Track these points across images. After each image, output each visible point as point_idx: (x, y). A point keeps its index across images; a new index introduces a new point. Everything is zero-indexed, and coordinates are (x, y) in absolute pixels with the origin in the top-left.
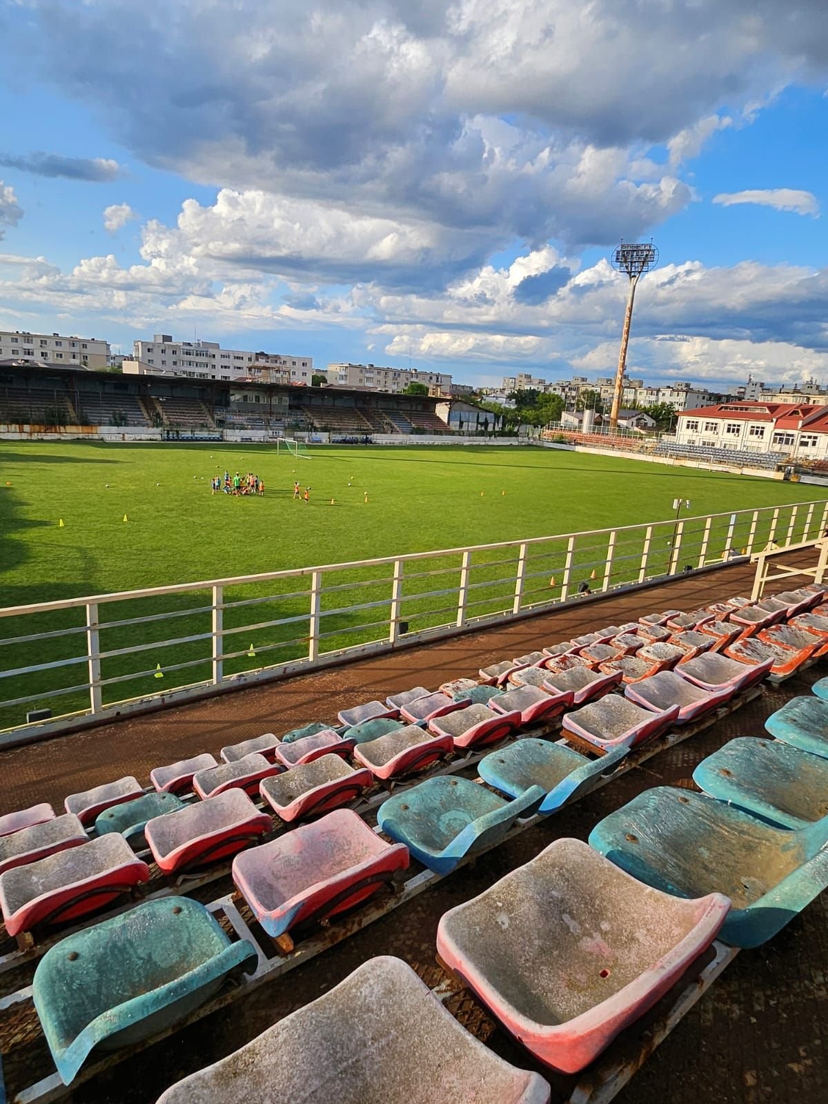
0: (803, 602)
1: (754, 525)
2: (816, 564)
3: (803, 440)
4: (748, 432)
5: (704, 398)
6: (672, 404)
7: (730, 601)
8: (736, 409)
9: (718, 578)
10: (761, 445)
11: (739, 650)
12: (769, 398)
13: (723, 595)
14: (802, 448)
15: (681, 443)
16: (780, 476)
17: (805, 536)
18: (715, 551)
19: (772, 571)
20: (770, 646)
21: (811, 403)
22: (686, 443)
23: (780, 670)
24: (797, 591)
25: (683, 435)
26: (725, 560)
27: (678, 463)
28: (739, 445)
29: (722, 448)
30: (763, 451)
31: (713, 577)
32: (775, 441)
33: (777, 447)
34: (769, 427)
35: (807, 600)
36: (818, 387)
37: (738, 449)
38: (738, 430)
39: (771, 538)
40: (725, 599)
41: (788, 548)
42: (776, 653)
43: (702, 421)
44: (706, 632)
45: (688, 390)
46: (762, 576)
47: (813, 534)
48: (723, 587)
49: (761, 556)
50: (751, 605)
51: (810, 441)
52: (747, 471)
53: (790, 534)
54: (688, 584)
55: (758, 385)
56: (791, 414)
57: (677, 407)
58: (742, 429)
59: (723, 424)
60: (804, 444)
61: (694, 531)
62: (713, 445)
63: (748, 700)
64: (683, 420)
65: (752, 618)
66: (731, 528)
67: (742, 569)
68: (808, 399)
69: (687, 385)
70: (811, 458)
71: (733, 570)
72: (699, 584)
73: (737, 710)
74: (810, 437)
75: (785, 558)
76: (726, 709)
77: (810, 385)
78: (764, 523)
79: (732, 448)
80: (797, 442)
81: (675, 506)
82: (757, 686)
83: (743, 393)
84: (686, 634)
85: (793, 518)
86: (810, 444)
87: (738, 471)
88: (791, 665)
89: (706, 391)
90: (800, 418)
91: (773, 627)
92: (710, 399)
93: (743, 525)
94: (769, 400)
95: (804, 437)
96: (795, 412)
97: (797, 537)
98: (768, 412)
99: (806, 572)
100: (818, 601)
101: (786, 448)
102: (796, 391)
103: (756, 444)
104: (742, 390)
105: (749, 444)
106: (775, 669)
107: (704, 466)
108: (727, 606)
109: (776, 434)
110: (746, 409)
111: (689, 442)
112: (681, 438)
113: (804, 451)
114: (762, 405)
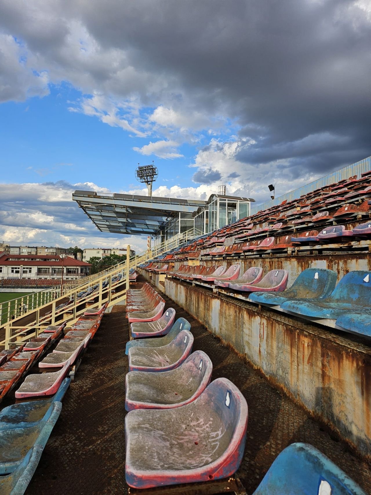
2: (4, 338)
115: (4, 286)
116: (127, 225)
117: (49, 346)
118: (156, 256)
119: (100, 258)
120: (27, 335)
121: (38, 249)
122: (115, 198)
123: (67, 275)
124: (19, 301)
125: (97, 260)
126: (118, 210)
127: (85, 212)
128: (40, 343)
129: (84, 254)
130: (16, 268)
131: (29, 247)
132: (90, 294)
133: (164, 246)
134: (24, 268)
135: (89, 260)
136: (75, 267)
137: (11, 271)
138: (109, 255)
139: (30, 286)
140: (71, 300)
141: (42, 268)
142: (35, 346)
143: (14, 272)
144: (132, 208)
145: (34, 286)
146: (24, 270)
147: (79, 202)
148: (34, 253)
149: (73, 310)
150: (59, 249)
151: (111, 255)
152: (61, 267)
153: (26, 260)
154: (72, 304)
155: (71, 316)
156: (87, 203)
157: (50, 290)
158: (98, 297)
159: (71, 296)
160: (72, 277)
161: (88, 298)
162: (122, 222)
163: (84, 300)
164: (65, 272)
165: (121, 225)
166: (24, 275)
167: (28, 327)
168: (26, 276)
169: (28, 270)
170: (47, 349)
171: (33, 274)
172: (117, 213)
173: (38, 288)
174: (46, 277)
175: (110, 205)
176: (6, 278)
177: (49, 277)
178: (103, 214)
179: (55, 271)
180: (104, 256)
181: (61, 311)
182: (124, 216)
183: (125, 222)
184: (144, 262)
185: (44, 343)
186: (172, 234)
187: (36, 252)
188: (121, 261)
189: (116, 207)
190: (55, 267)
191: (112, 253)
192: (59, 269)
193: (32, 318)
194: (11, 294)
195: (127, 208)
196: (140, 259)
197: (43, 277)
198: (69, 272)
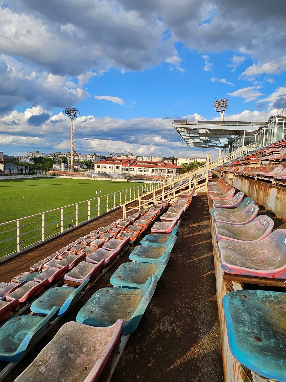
0: (136, 217)
1: (120, 196)
2: (138, 205)
3: (130, 169)
4: (115, 167)
5: (101, 158)
6: (91, 160)
7: (117, 221)
8: (111, 161)
9: (113, 214)
10: (119, 172)
11: (120, 236)
12: (119, 157)
13: (115, 219)
14: (130, 172)
15: (96, 173)
16: (126, 180)
17: (135, 198)
18: (111, 206)
19: (128, 209)
20: (129, 232)
21: (131, 159)
22: (97, 172)
23: (132, 239)
24: (134, 214)
25: (96, 170)
26: (114, 208)
27: (96, 179)
28: (113, 172)
29: (109, 173)
30: (120, 174)
31: (111, 214)
32: (123, 170)
33: (124, 172)
34: (121, 166)
35: (137, 216)
36: (132, 154)
37: (113, 173)
38: (112, 167)
39: (126, 199)
40: (115, 221)
41: (131, 201)
42: (131, 234)
43: (101, 165)
44: (111, 232)
45: (96, 156)
46: (125, 211)
47: (137, 197)
48: (115, 217)
49: (124, 205)
50: (123, 221)
51: (132, 169)
52: (117, 180)
53: (131, 198)
54: (104, 218)
55: (116, 154)
56: (126, 162)
57: (93, 161)
58: (113, 167)
59: (108, 166)
60: (131, 170)
61: (103, 201)
62: (106, 173)
63: (125, 251)
64: (95, 165)
65: (123, 225)
66: (114, 198)
67: (119, 210)
68: (130, 157)
69: (95, 154)
70: (133, 175)
71: (117, 211)
72: (108, 217)
73: (122, 255)
74: (132, 168)
75: (130, 205)
76: (119, 256)
77: (129, 153)
78: (123, 195)
79: (111, 173)
80: (129, 170)
81: (97, 193)
82: (127, 246)
83: (112, 156)
84: (105, 234)
85: (131, 193)
86: (132, 170)
87: (114, 180)
88: (135, 237)
89: (101, 156)
90: (128, 163)
91: (129, 226)
92: (103, 158)
93: (117, 196)
94: (119, 158)
95: (130, 168)
96: (127, 161)
97: (133, 198)
98: (119, 161)
99: (136, 208)
100: (140, 216)
101: (126, 172)
102: (126, 155)
103: (118, 172)
104: (112, 155)
105: (116, 172)
106: (131, 239)
107: (104, 179)
108: (116, 223)
109: (123, 168)
110: (114, 161)
111: (98, 172)
112: (96, 171)
113: (131, 173)
114: (118, 159)
115: (135, 178)
116: (205, 142)
117: (162, 211)
118: (225, 163)
119: (188, 164)
120: (148, 205)
121: (152, 158)
122: (199, 124)
123: (168, 174)
124: (144, 186)
125: (185, 165)
126: (200, 132)
127: (180, 134)
128: (158, 208)
129: (178, 161)
130: (141, 169)
131: (147, 157)
132: (183, 184)
133: (231, 156)
134: (145, 169)
135: (181, 164)
136: (173, 169)
137: (138, 170)
138: (193, 162)
139: (148, 179)
140: (171, 188)
141: (154, 169)
142: (155, 210)
143: (140, 171)
144: (209, 130)
145: (150, 179)
146: (145, 170)
147: (176, 128)
148: (150, 160)
149: (173, 193)
150: (163, 158)
151: (195, 162)
152: (165, 169)
153: (146, 164)
154: (172, 190)
155: (173, 197)
156: (181, 128)
157: (158, 182)
158: (188, 186)
159: (171, 186)
160: (171, 175)
161: (181, 187)
162: (202, 140)
163: (180, 188)
164: (167, 172)
165: (202, 142)
166: (145, 173)
167: (149, 201)
168: (146, 173)
169: (147, 170)
170: (162, 212)
171: (149, 173)
172: (199, 134)
173: (152, 180)
174: (156, 174)
175: (195, 129)
176: (136, 174)
177: (158, 174)
178: (191, 135)
179: (161, 171)
180: (190, 162)
181: (166, 194)
182: (204, 136)
183: (204, 140)
184: (216, 167)
185: (160, 208)
186: (237, 147)
187: (151, 160)
188: (200, 166)
189: (199, 130)
190: (161, 169)
191: (195, 161)
192: (163, 170)
193: (150, 196)
194: (138, 183)
195: (206, 130)
196: (213, 164)
197: (155, 174)
198: (169, 172)
